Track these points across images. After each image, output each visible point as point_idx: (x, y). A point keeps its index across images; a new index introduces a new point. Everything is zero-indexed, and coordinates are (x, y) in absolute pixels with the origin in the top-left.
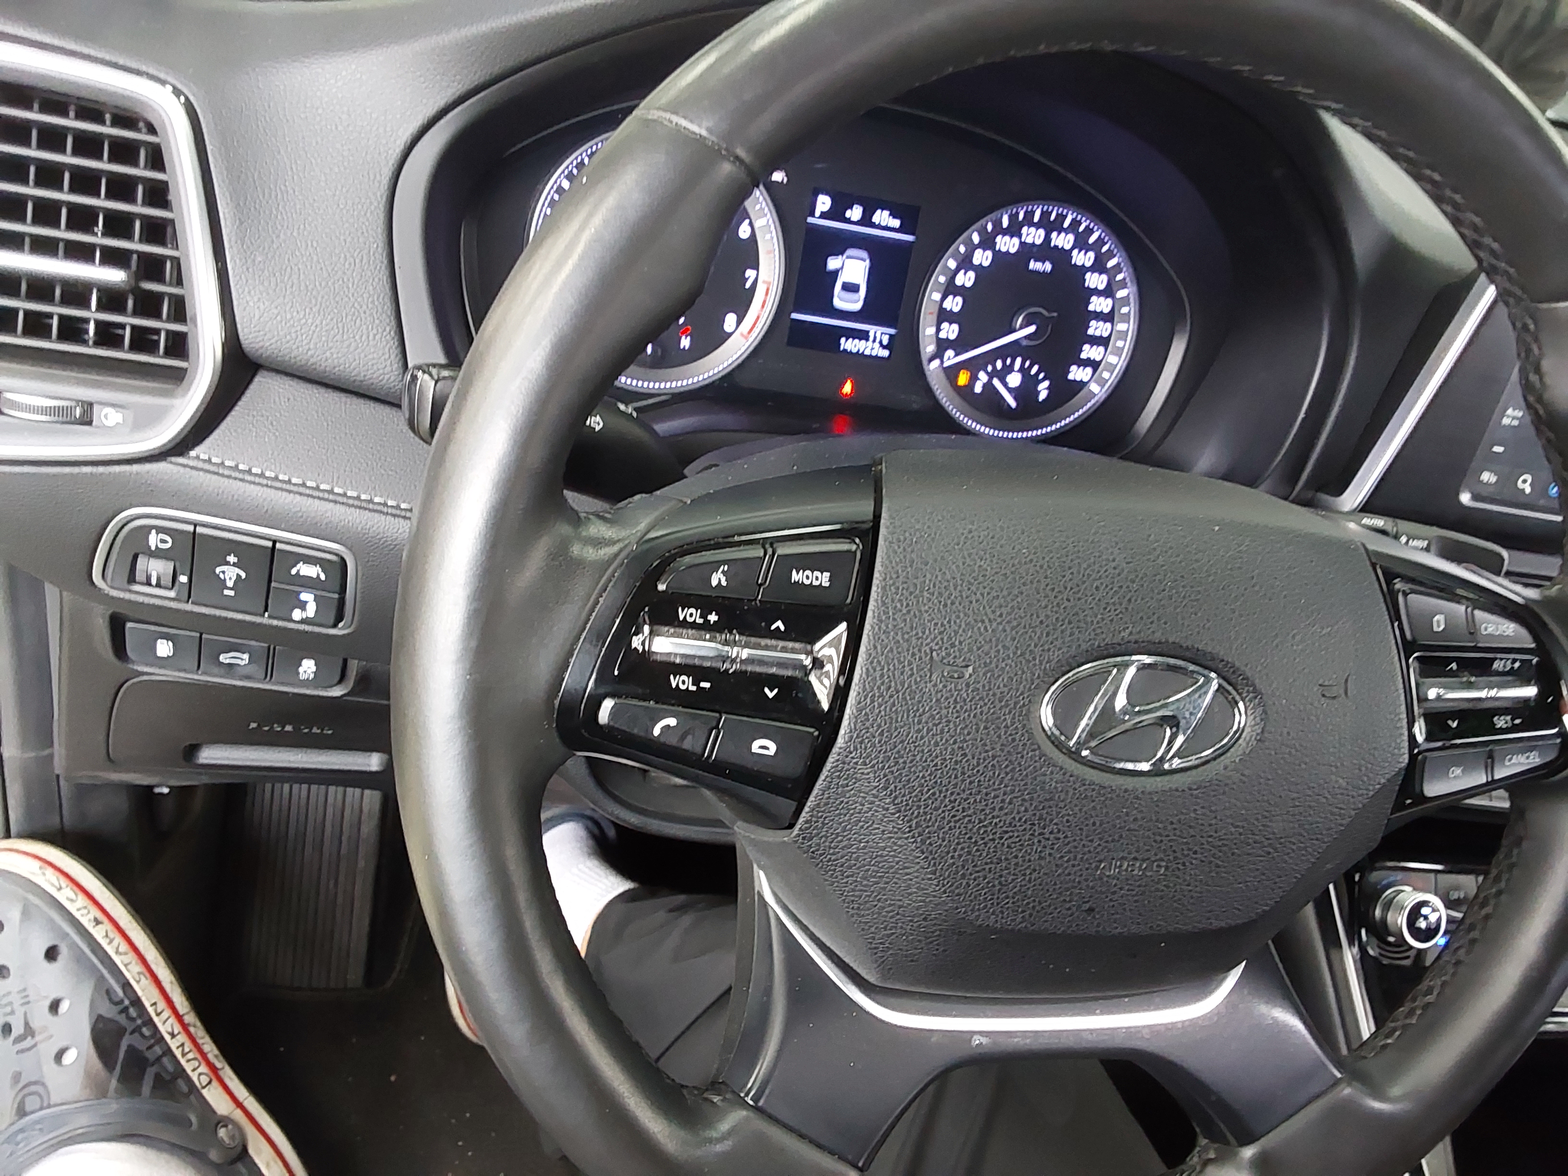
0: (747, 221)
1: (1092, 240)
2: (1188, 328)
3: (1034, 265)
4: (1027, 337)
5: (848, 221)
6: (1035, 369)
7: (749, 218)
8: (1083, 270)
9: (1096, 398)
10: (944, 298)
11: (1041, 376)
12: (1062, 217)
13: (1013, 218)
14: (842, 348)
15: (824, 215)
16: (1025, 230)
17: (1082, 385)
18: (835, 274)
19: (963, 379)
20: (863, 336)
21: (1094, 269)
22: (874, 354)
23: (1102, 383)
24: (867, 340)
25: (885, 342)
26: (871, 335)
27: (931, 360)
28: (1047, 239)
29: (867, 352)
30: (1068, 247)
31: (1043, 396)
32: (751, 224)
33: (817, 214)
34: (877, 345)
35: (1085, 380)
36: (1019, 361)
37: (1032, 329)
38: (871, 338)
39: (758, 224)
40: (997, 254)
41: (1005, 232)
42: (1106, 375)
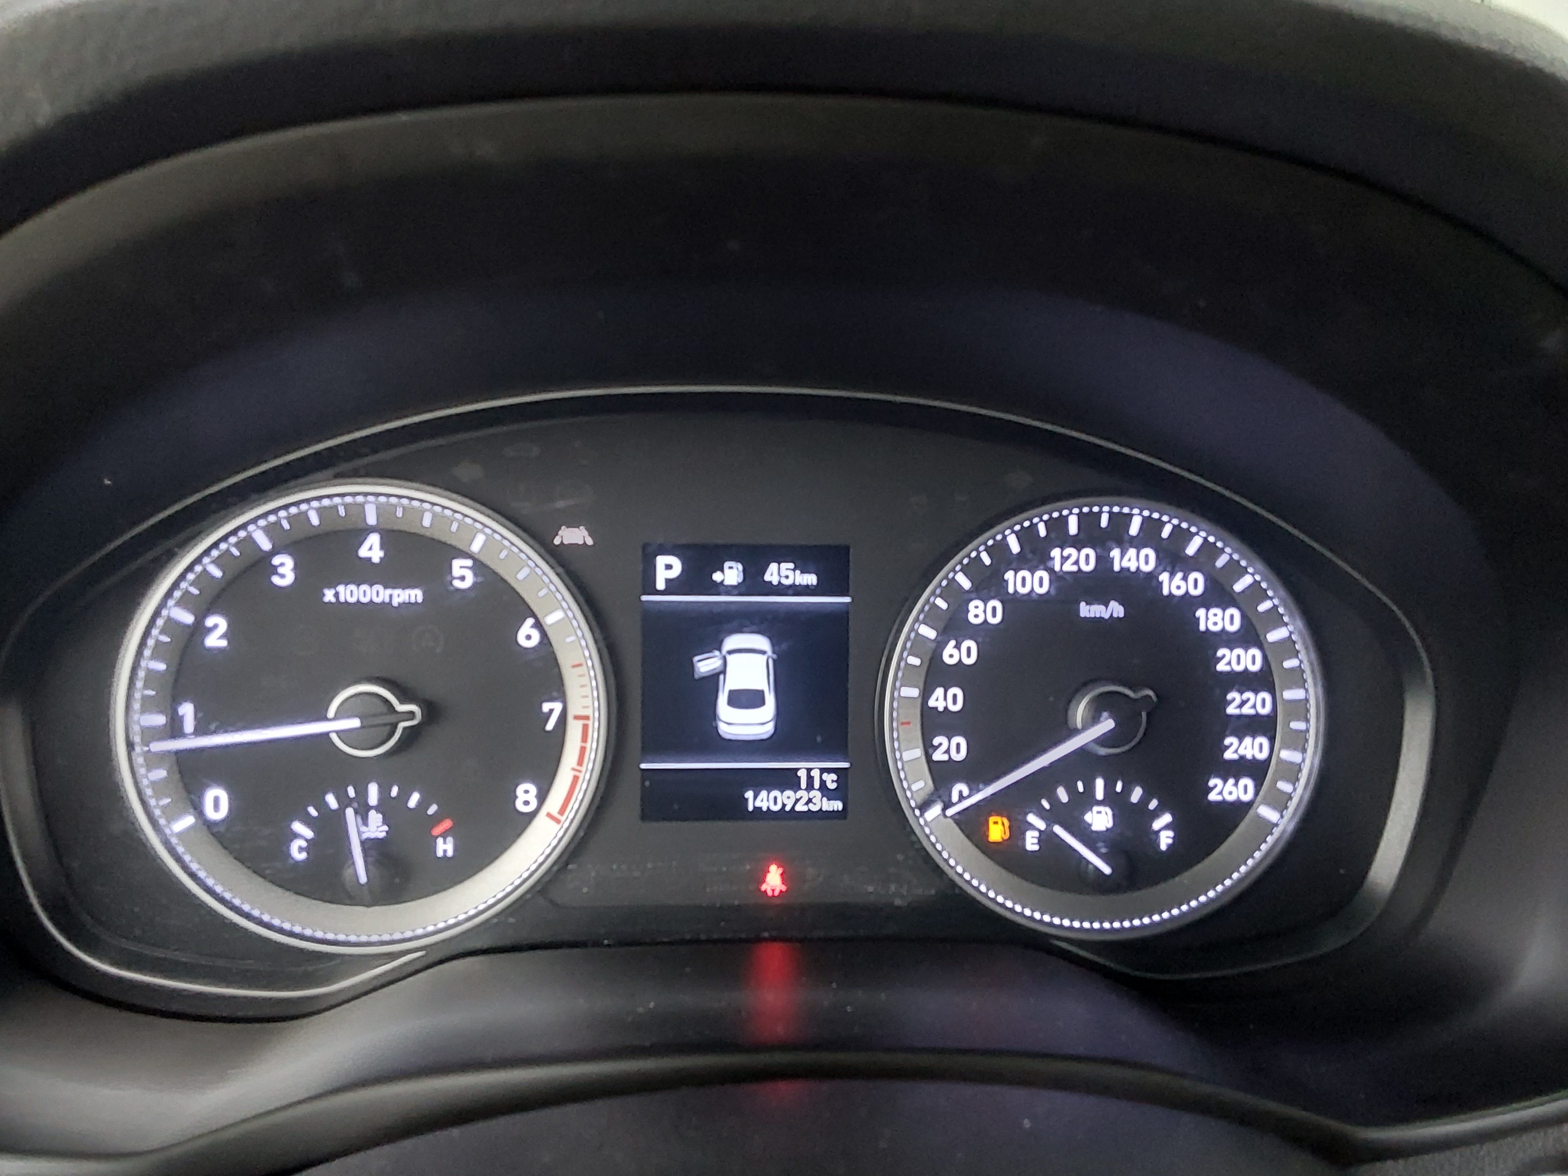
0: (530, 621)
1: (1192, 549)
2: (1430, 681)
3: (1087, 610)
4: (1102, 741)
5: (718, 588)
6: (1137, 794)
7: (534, 615)
8: (1189, 603)
9: (1277, 832)
10: (926, 694)
11: (1153, 804)
12: (1120, 522)
13: (1027, 536)
14: (751, 808)
15: (673, 587)
16: (1056, 553)
17: (1241, 809)
18: (714, 680)
19: (997, 831)
20: (788, 780)
21: (1208, 600)
22: (814, 808)
23: (1280, 802)
24: (796, 787)
25: (832, 786)
26: (802, 774)
27: (924, 806)
28: (1104, 561)
29: (800, 807)
30: (1147, 568)
31: (1165, 840)
32: (538, 625)
33: (661, 585)
34: (816, 794)
35: (1247, 798)
36: (1100, 784)
37: (1107, 724)
38: (803, 784)
39: (550, 619)
40: (1012, 602)
41: (1020, 562)
42: (1284, 786)
